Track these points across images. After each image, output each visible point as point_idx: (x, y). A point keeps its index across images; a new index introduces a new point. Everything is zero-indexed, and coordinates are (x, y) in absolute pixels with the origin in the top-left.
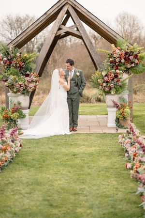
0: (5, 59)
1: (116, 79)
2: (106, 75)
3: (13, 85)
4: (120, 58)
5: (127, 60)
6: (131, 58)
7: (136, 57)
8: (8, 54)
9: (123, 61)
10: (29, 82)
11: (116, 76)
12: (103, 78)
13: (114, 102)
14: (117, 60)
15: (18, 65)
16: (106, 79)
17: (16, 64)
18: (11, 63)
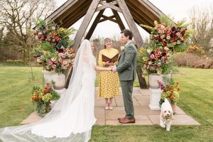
0: (40, 33)
1: (163, 57)
2: (152, 53)
3: (45, 62)
4: (165, 34)
5: (173, 36)
6: (178, 34)
7: (183, 33)
8: (44, 28)
9: (169, 37)
10: (63, 59)
11: (164, 54)
12: (149, 56)
13: (159, 83)
14: (162, 37)
15: (54, 40)
16: (152, 56)
17: (52, 38)
18: (45, 37)
